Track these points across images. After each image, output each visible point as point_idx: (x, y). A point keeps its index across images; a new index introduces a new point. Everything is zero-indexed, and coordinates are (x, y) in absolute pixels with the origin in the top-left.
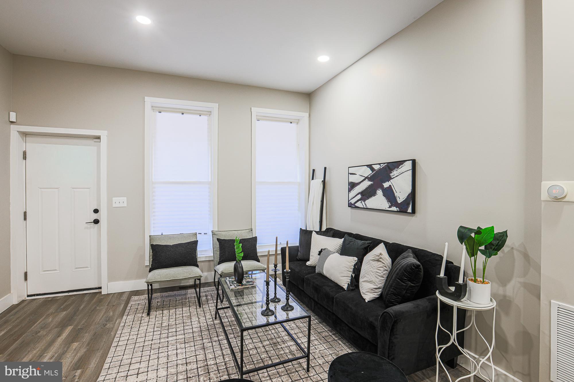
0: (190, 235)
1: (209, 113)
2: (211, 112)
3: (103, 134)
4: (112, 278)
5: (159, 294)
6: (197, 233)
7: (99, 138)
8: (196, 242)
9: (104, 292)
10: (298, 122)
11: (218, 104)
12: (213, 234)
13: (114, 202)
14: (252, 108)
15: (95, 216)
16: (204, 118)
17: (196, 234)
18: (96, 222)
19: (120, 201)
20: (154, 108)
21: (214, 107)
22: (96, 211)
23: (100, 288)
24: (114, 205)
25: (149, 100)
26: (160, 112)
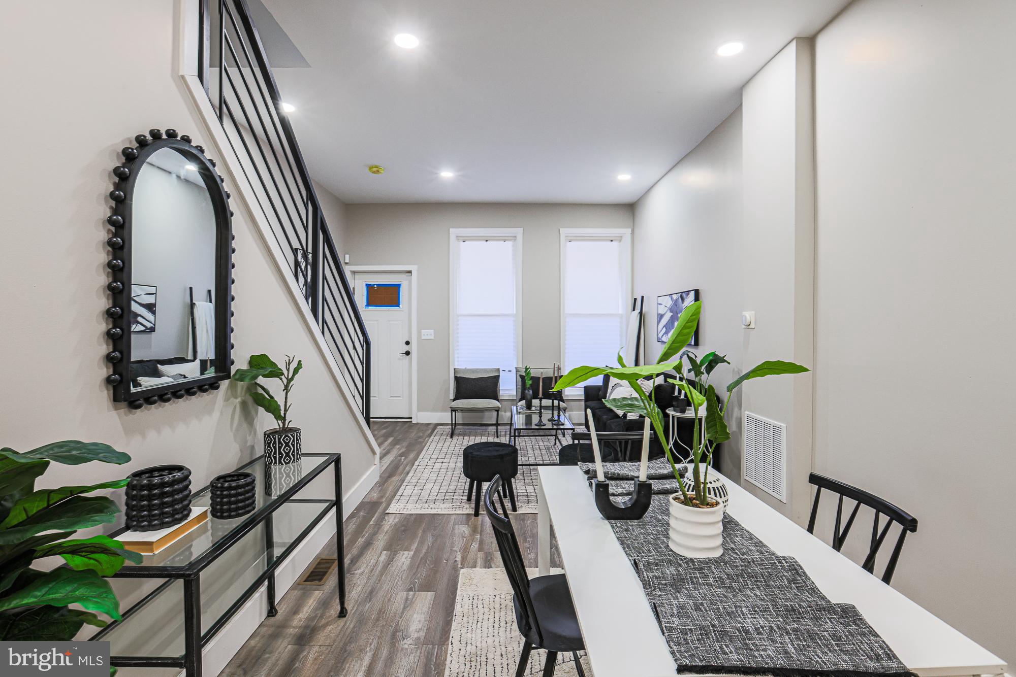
0: (492, 370)
1: (514, 238)
2: (516, 237)
3: (413, 268)
4: (420, 409)
5: (462, 427)
6: (501, 370)
7: (410, 272)
8: (497, 377)
9: (414, 421)
10: (620, 239)
11: (522, 229)
12: (517, 370)
13: (422, 334)
14: (561, 229)
15: (407, 348)
16: (509, 244)
17: (498, 370)
18: (408, 353)
19: (428, 334)
20: (459, 238)
21: (519, 232)
22: (408, 343)
23: (411, 418)
24: (423, 338)
25: (454, 232)
26: (464, 242)
